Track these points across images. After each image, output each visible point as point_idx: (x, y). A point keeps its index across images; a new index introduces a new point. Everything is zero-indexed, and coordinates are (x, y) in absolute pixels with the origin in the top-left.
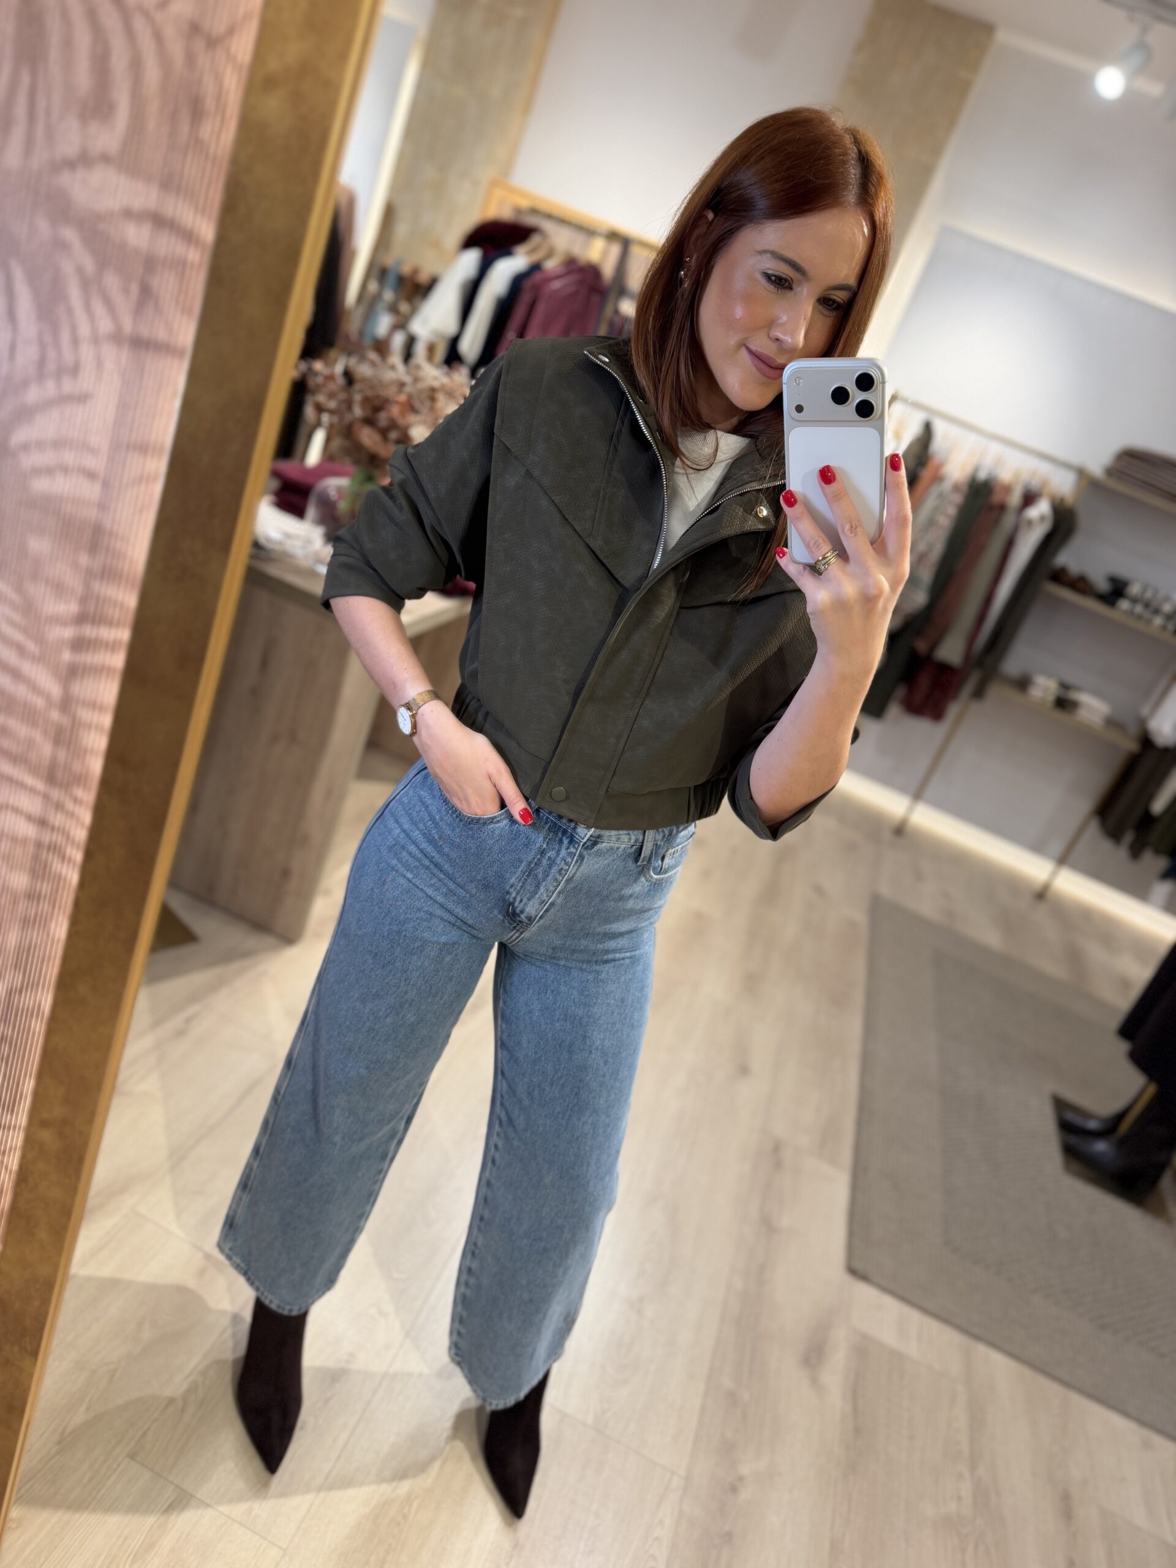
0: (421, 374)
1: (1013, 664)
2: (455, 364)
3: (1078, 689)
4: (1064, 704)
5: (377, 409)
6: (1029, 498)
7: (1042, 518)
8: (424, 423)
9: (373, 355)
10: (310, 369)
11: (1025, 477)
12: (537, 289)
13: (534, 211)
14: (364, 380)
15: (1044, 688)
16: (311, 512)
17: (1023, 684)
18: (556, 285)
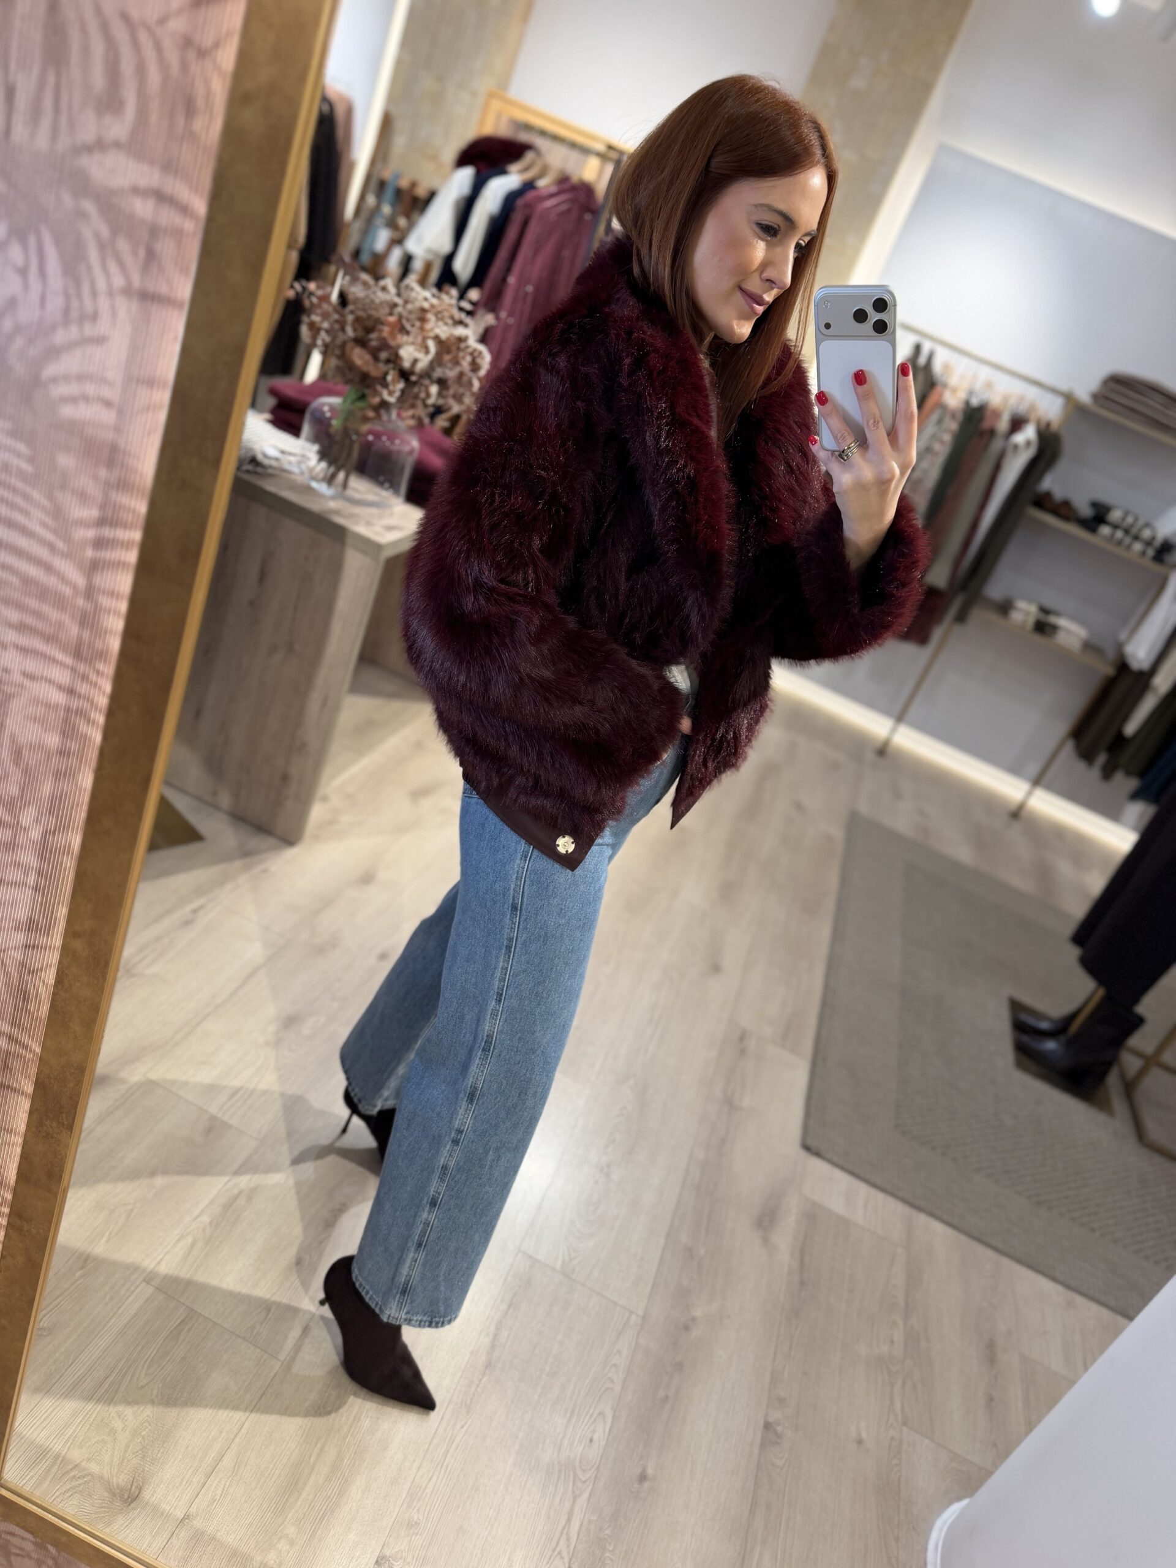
0: (413, 295)
1: (995, 589)
2: (447, 287)
3: (1058, 614)
4: (1043, 628)
5: (369, 330)
6: (1017, 424)
7: (1028, 443)
8: (413, 343)
9: (365, 276)
10: (304, 289)
11: (1012, 401)
12: (530, 206)
13: (528, 127)
14: (357, 300)
15: (1025, 611)
16: (306, 429)
17: (1005, 608)
18: (550, 203)
